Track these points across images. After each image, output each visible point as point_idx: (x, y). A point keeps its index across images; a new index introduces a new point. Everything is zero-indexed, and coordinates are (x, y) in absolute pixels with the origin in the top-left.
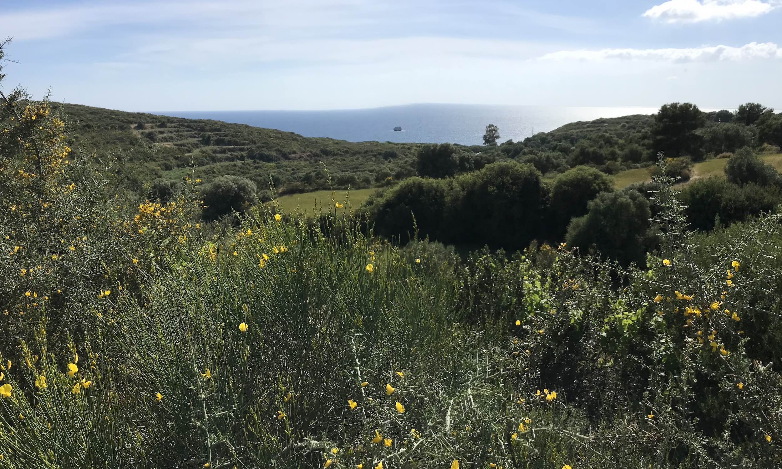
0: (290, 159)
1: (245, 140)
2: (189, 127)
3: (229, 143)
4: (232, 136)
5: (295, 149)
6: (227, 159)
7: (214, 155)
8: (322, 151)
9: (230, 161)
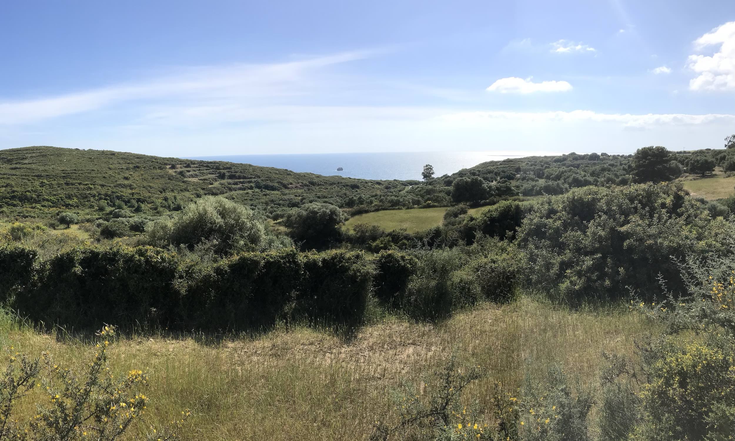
0: (289, 188)
1: (251, 175)
2: (207, 166)
3: (239, 178)
4: (241, 172)
5: (291, 181)
6: (240, 189)
7: (230, 186)
8: (310, 182)
9: (243, 190)
